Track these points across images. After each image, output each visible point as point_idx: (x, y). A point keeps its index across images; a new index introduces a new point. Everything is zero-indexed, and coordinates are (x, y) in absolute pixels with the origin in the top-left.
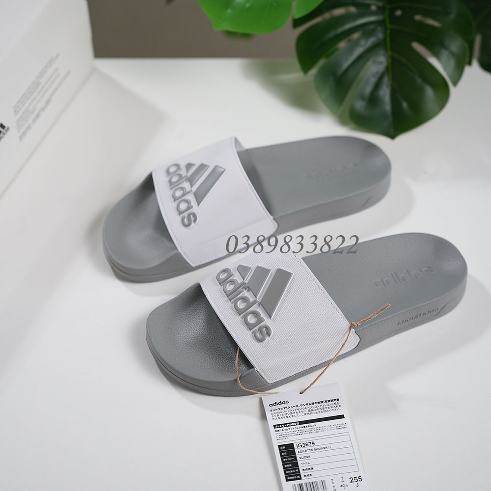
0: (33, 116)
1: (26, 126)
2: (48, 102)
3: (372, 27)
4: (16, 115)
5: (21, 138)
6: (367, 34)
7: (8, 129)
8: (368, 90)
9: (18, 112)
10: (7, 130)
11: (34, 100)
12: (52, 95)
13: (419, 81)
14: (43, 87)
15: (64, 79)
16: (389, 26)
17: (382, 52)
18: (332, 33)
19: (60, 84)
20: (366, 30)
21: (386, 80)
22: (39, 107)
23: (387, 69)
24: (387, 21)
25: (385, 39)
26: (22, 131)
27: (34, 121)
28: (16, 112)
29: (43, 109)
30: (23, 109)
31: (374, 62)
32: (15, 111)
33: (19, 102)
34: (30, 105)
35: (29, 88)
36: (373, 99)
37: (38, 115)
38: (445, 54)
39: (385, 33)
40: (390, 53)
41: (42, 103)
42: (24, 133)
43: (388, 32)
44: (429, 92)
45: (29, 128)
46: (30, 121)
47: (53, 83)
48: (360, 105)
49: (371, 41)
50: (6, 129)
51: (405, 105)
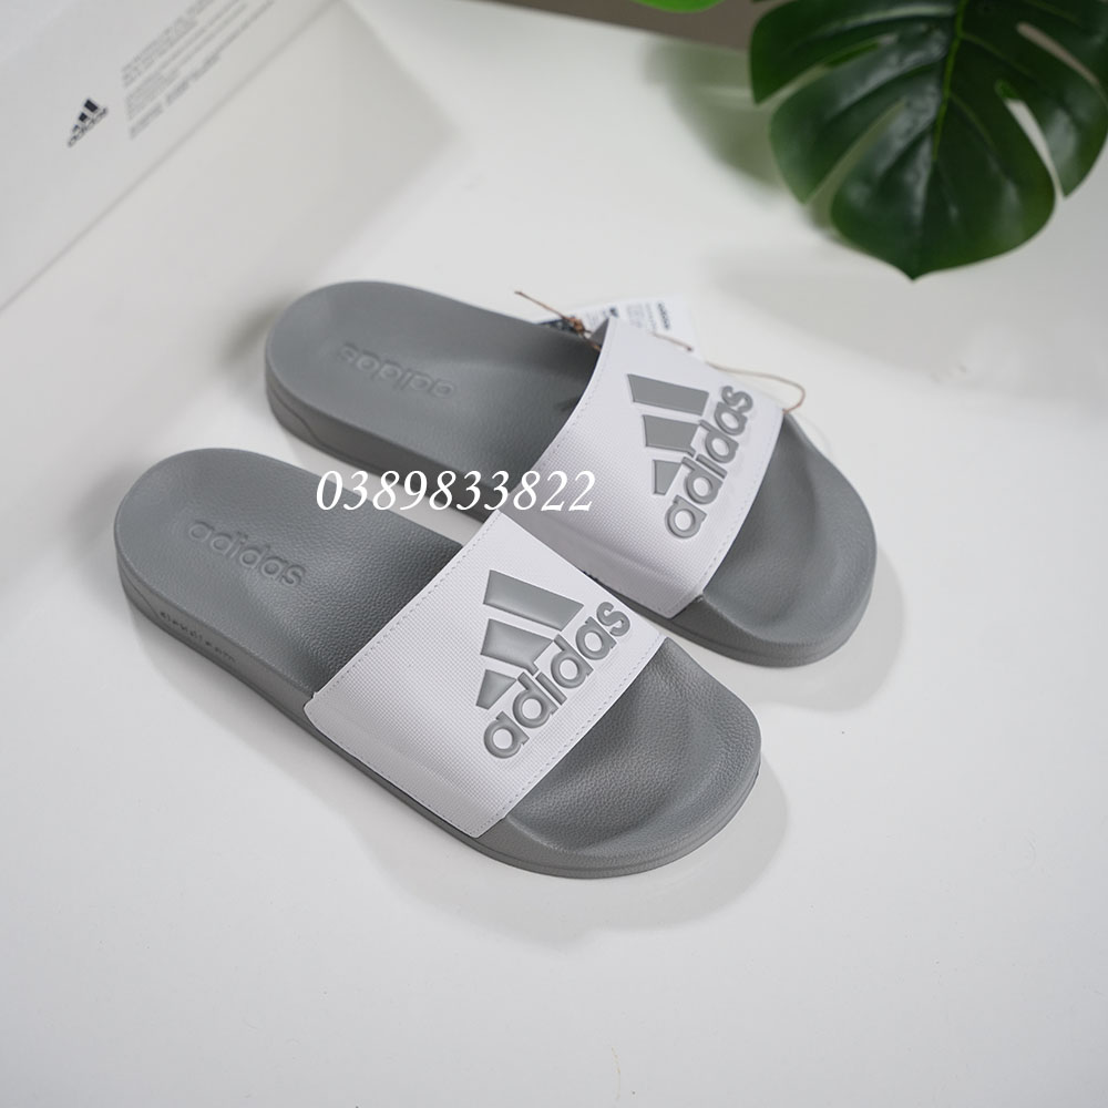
0: (170, 89)
1: (150, 106)
2: (211, 61)
3: (922, 28)
4: (127, 85)
5: (134, 132)
6: (908, 44)
7: (105, 111)
8: (883, 165)
9: (133, 80)
10: (101, 114)
11: (174, 56)
12: (222, 47)
13: (994, 167)
14: (203, 31)
15: (255, 16)
16: (961, 34)
17: (931, 88)
18: (834, 26)
19: (245, 25)
20: (909, 32)
21: (925, 152)
22: (185, 71)
23: (933, 125)
24: (960, 20)
25: (944, 60)
26: (139, 116)
27: (170, 99)
28: (128, 79)
29: (196, 75)
30: (146, 74)
31: (909, 105)
32: (126, 77)
33: (137, 59)
34: (164, 66)
35: (167, 31)
36: (889, 186)
37: (183, 86)
38: (1061, 120)
39: (948, 48)
40: (947, 93)
41: (197, 62)
42: (144, 122)
43: (956, 45)
44: (1011, 194)
45: (157, 111)
46: (161, 98)
47: (227, 22)
48: (858, 194)
49: (913, 59)
50: (99, 111)
51: (954, 211)
